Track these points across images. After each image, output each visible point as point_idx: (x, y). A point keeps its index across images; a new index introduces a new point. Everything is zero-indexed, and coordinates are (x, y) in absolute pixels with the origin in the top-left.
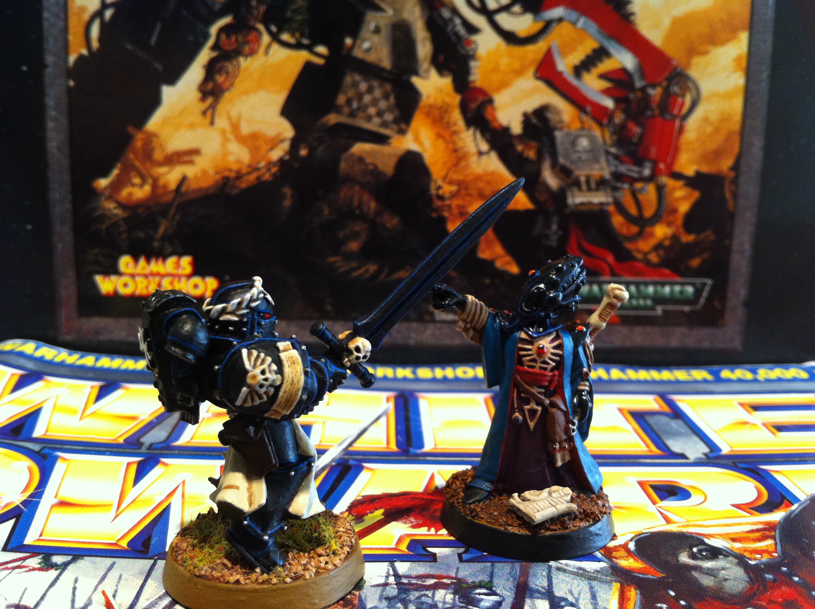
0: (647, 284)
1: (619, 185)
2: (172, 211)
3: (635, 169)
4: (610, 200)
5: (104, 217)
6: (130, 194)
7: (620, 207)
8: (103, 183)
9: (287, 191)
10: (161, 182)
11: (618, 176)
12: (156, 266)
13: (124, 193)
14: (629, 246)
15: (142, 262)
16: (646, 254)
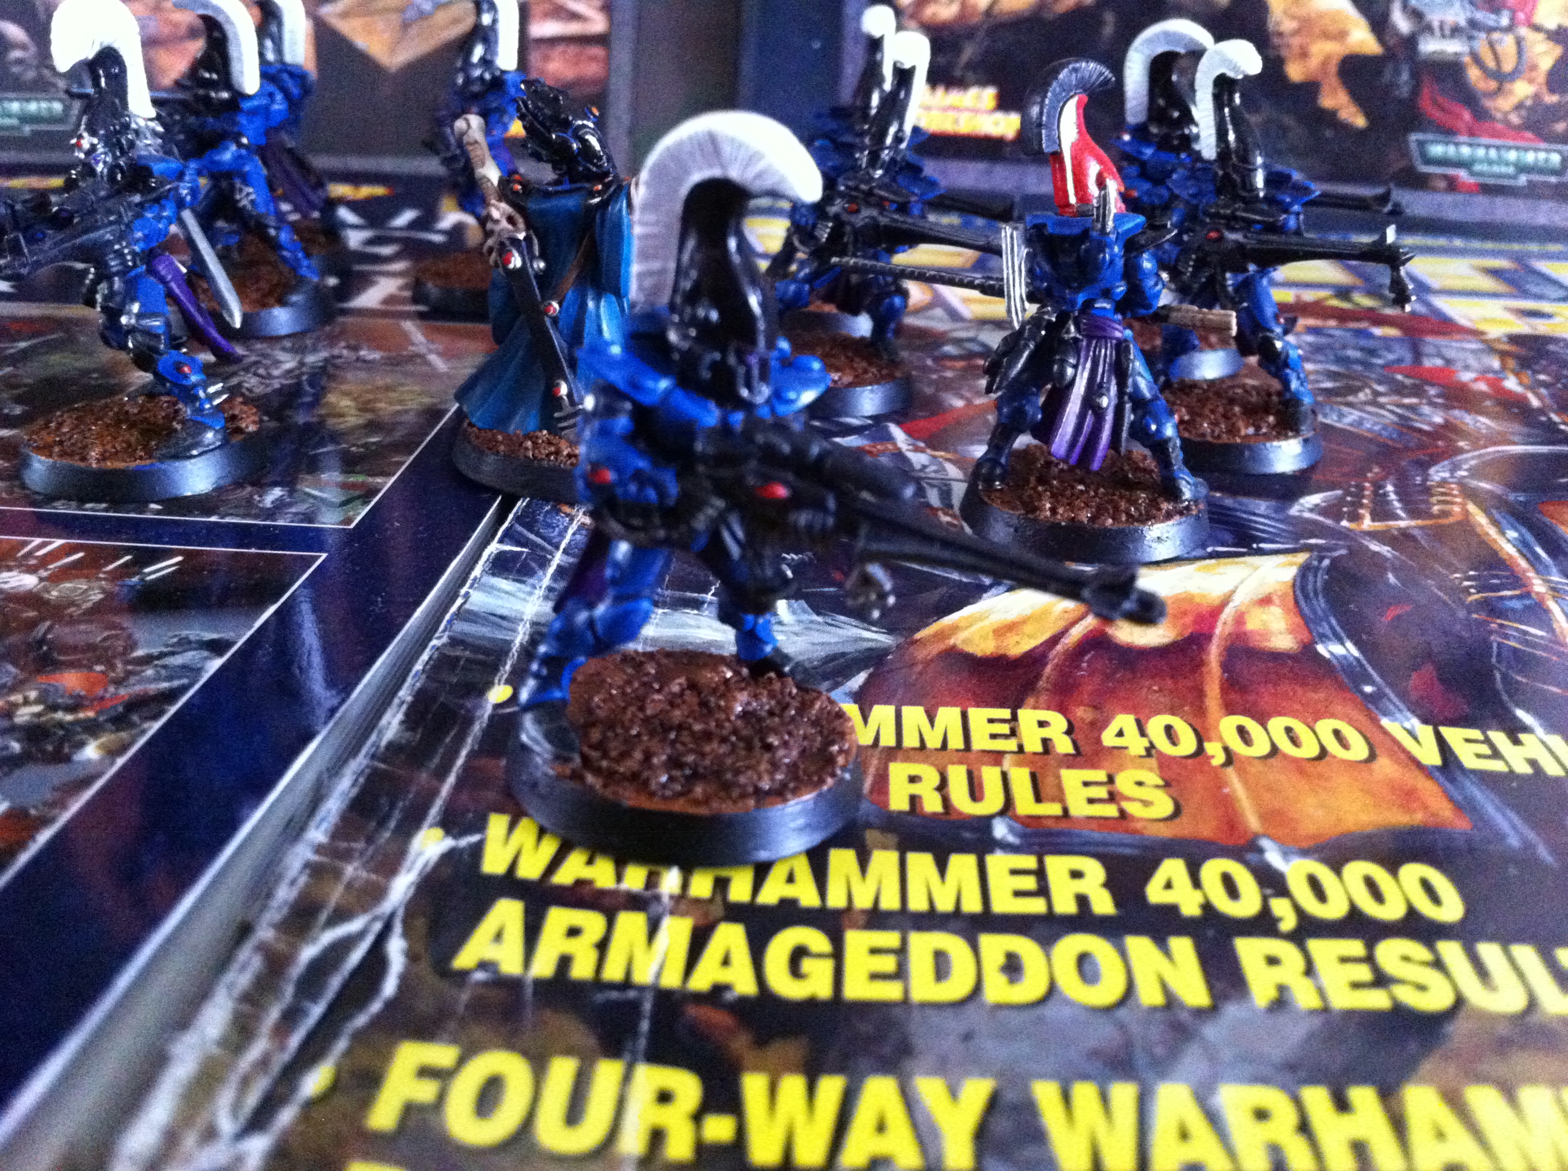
1: (1475, 33)
2: (980, 36)
3: (1493, 16)
4: (1466, 50)
6: (935, 14)
7: (1477, 59)
9: (1109, 17)
10: (971, 1)
11: (1473, 24)
12: (956, 97)
13: (928, 11)
14: (1488, 103)
15: (942, 92)
16: (1506, 114)
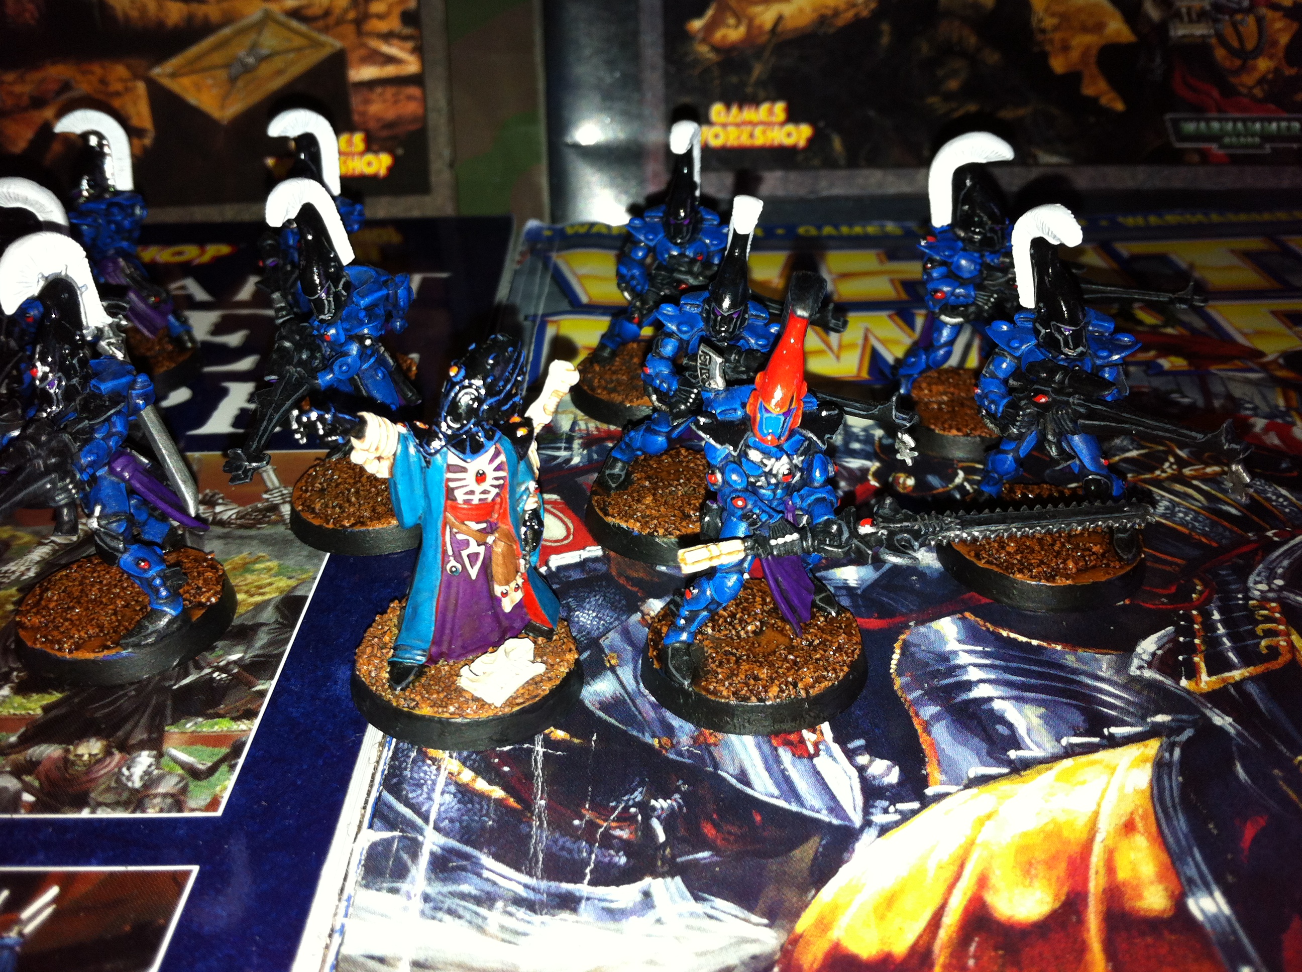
0: (1254, 121)
2: (767, 53)
4: (1212, 32)
5: (697, 61)
6: (724, 37)
7: (1222, 40)
8: (697, 25)
9: (885, 27)
10: (757, 22)
11: (1218, 8)
12: (749, 114)
13: (719, 35)
14: (1233, 80)
15: (734, 110)
16: (1251, 88)
